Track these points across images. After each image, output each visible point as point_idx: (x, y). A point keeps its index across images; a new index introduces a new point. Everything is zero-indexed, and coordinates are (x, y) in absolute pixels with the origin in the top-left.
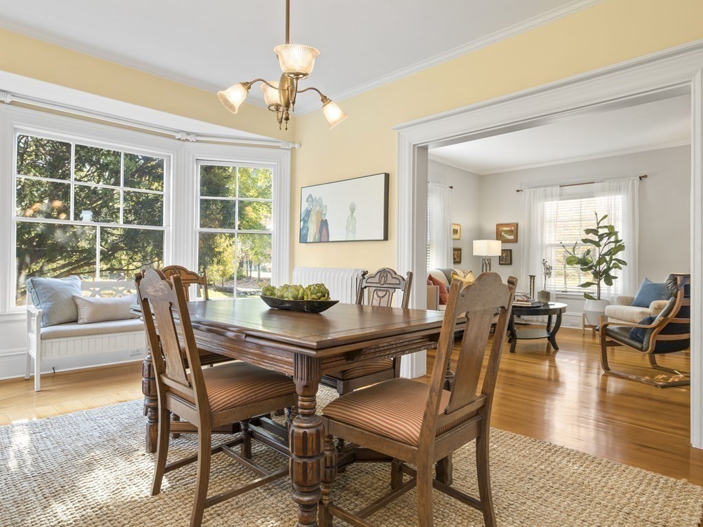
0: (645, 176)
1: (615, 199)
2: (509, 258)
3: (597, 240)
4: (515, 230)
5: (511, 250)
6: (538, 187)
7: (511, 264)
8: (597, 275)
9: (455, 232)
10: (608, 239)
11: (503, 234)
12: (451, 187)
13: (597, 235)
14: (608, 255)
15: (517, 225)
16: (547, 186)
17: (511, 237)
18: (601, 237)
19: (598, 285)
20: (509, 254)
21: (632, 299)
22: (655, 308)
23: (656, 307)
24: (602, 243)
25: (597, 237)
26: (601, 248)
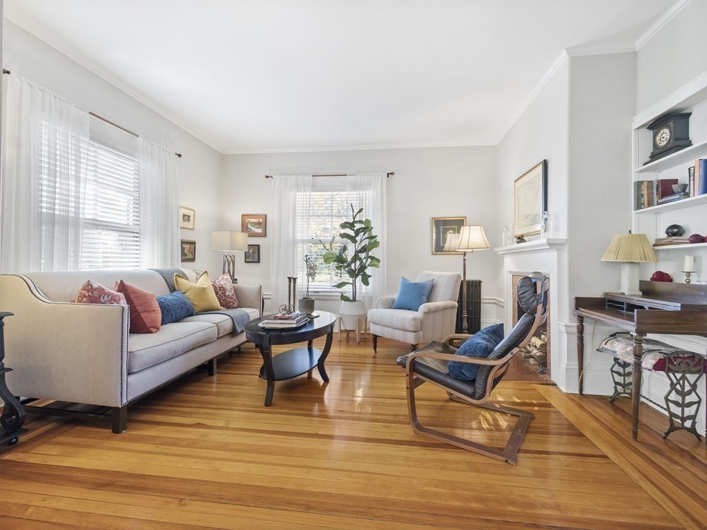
0: (392, 174)
1: (366, 194)
2: (257, 255)
3: (354, 235)
4: (263, 223)
5: (258, 246)
6: (290, 175)
7: (259, 261)
8: (353, 274)
9: (186, 218)
10: (364, 235)
11: (249, 226)
12: (179, 155)
13: (354, 230)
14: (363, 252)
15: (266, 216)
16: (299, 175)
17: (259, 231)
18: (357, 233)
19: (354, 284)
20: (257, 250)
21: (393, 301)
22: (425, 313)
23: (426, 310)
24: (358, 239)
25: (353, 232)
26: (357, 244)
